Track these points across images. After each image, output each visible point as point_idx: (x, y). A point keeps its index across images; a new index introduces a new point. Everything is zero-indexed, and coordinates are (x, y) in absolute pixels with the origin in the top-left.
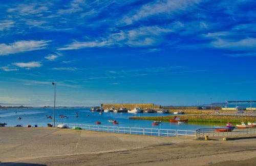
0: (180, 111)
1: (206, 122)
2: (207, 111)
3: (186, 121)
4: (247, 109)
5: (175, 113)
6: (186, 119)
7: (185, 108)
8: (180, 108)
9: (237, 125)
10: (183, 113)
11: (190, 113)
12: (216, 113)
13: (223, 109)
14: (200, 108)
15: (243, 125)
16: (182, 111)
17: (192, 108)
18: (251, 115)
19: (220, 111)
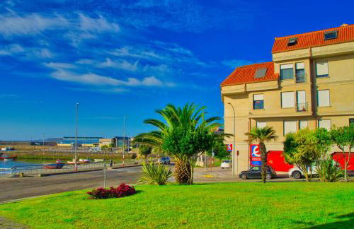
0: (10, 147)
1: (37, 159)
2: (40, 147)
3: (14, 158)
4: (83, 145)
5: (3, 149)
6: (14, 156)
7: (15, 143)
8: (10, 143)
9: (69, 162)
10: (13, 149)
11: (21, 149)
12: (50, 149)
13: (58, 145)
14: (33, 144)
15: (74, 161)
16: (12, 147)
17: (23, 143)
18: (83, 151)
19: (55, 147)
